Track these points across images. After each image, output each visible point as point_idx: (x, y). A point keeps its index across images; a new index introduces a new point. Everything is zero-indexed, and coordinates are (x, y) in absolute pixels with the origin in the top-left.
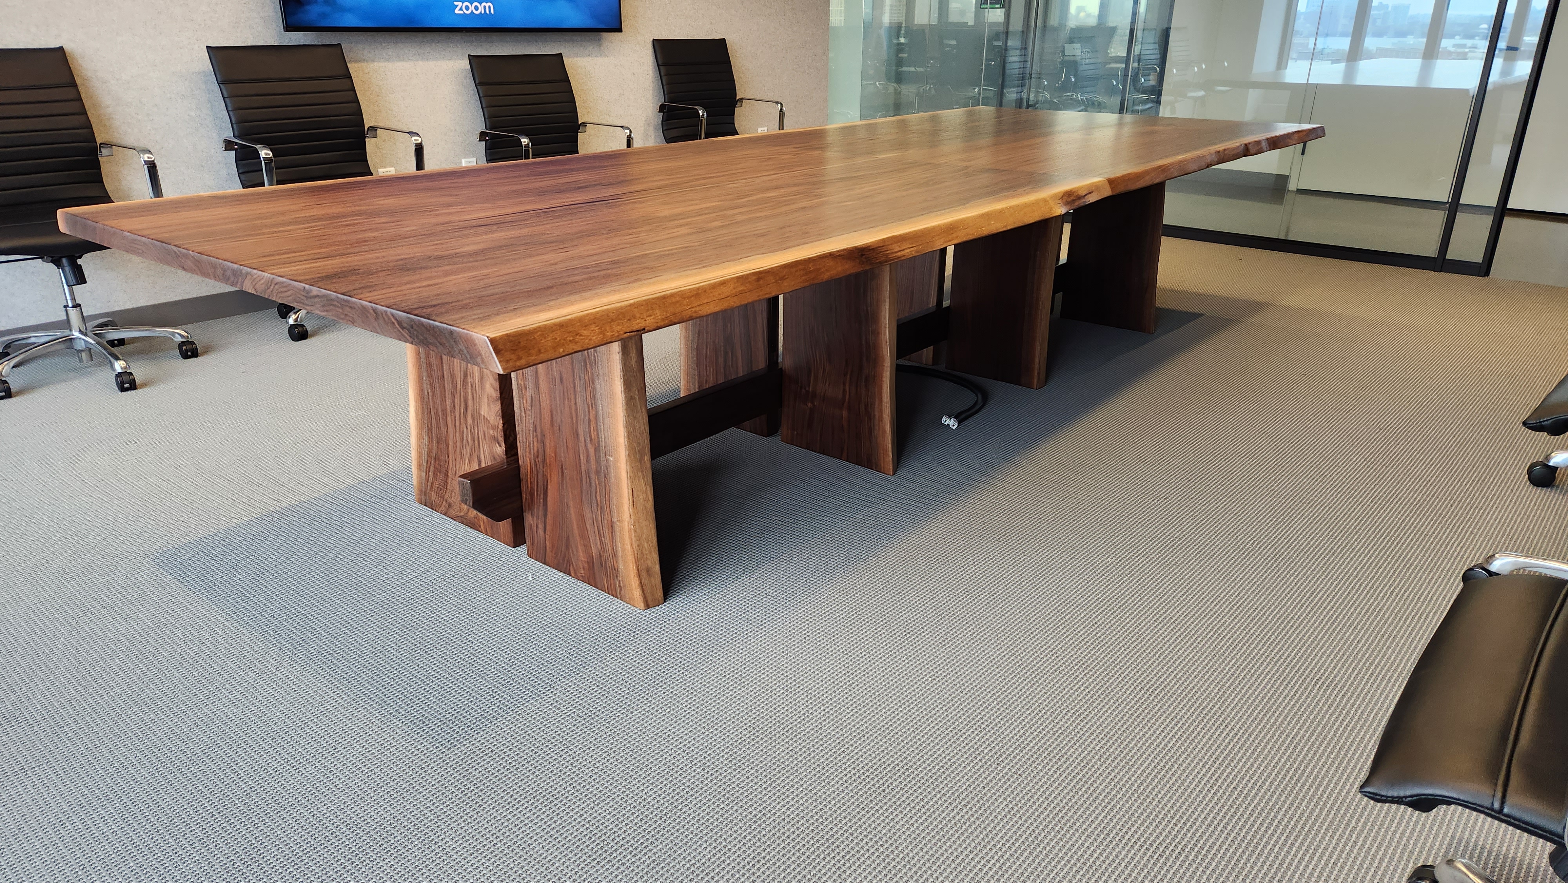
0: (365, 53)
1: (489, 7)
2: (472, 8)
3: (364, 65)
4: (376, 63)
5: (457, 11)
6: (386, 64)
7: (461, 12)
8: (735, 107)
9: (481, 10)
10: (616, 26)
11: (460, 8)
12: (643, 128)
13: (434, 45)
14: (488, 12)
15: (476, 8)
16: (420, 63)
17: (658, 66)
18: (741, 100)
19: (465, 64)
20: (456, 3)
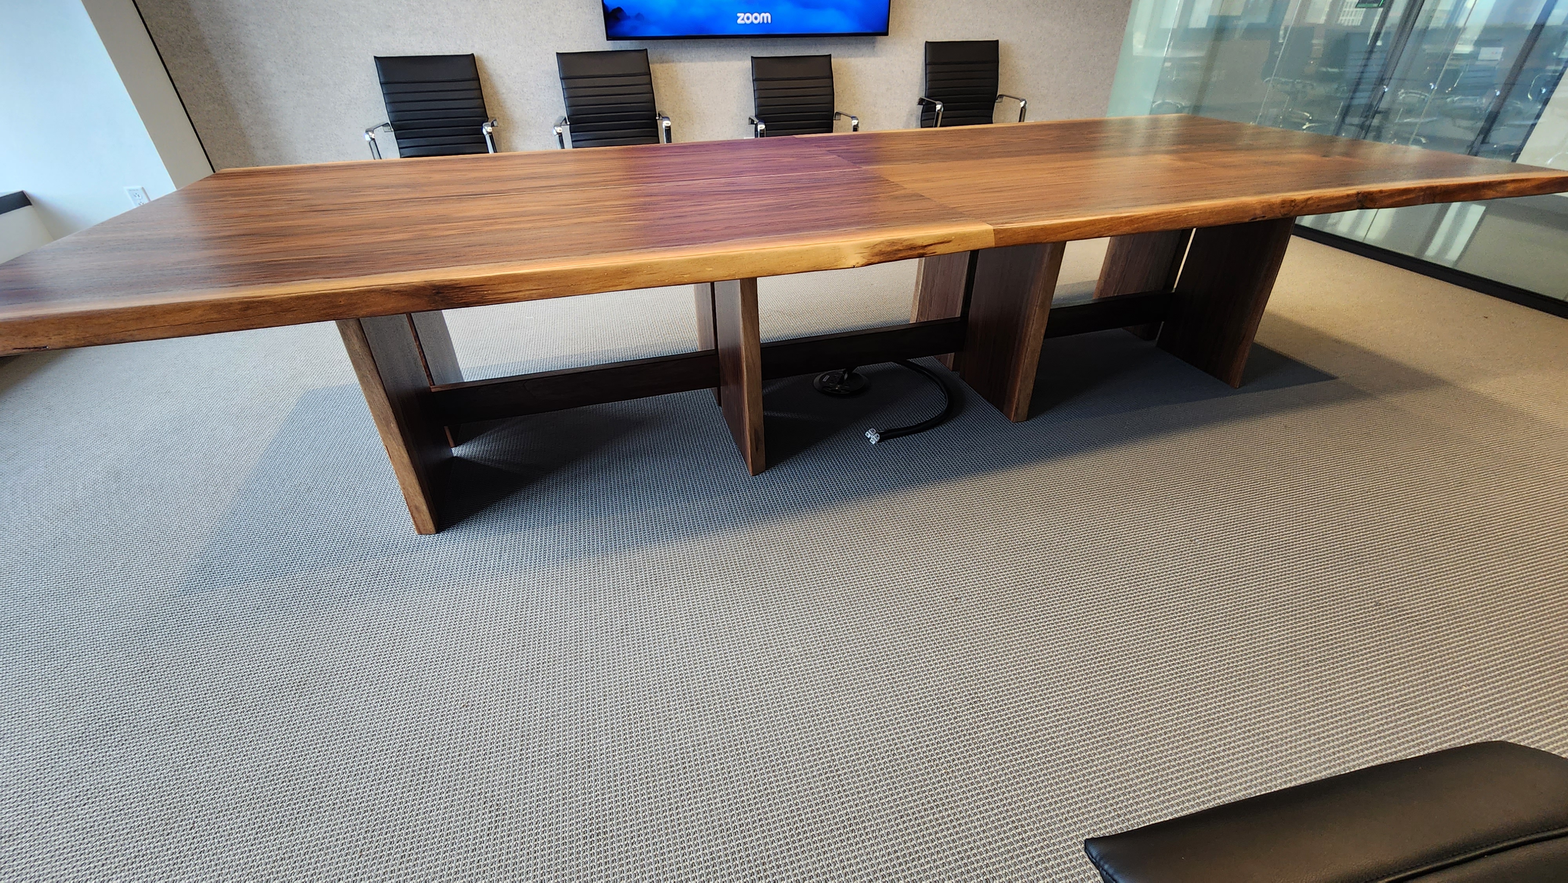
0: (674, 55)
1: (767, 17)
2: (752, 18)
3: (673, 64)
4: (682, 64)
5: (739, 21)
6: (690, 63)
7: (743, 22)
8: (994, 102)
9: (760, 20)
10: (885, 31)
11: (743, 18)
12: (905, 118)
13: (728, 49)
14: (765, 21)
15: (756, 18)
16: (717, 63)
17: (926, 65)
18: (1001, 96)
19: (748, 63)
20: (739, 15)
